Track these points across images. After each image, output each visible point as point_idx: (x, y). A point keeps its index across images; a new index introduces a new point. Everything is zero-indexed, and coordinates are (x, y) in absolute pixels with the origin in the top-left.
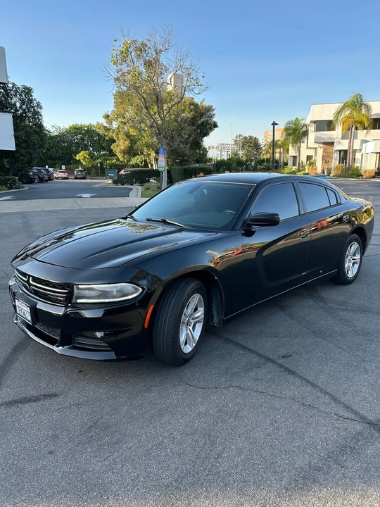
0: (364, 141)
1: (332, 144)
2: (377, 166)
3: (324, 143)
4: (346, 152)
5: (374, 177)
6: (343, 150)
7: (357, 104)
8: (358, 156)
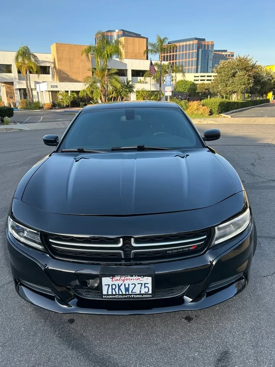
0: (37, 83)
1: (12, 83)
2: (51, 101)
3: (5, 83)
4: (25, 90)
5: (51, 109)
6: (23, 89)
7: (25, 53)
8: (35, 93)
